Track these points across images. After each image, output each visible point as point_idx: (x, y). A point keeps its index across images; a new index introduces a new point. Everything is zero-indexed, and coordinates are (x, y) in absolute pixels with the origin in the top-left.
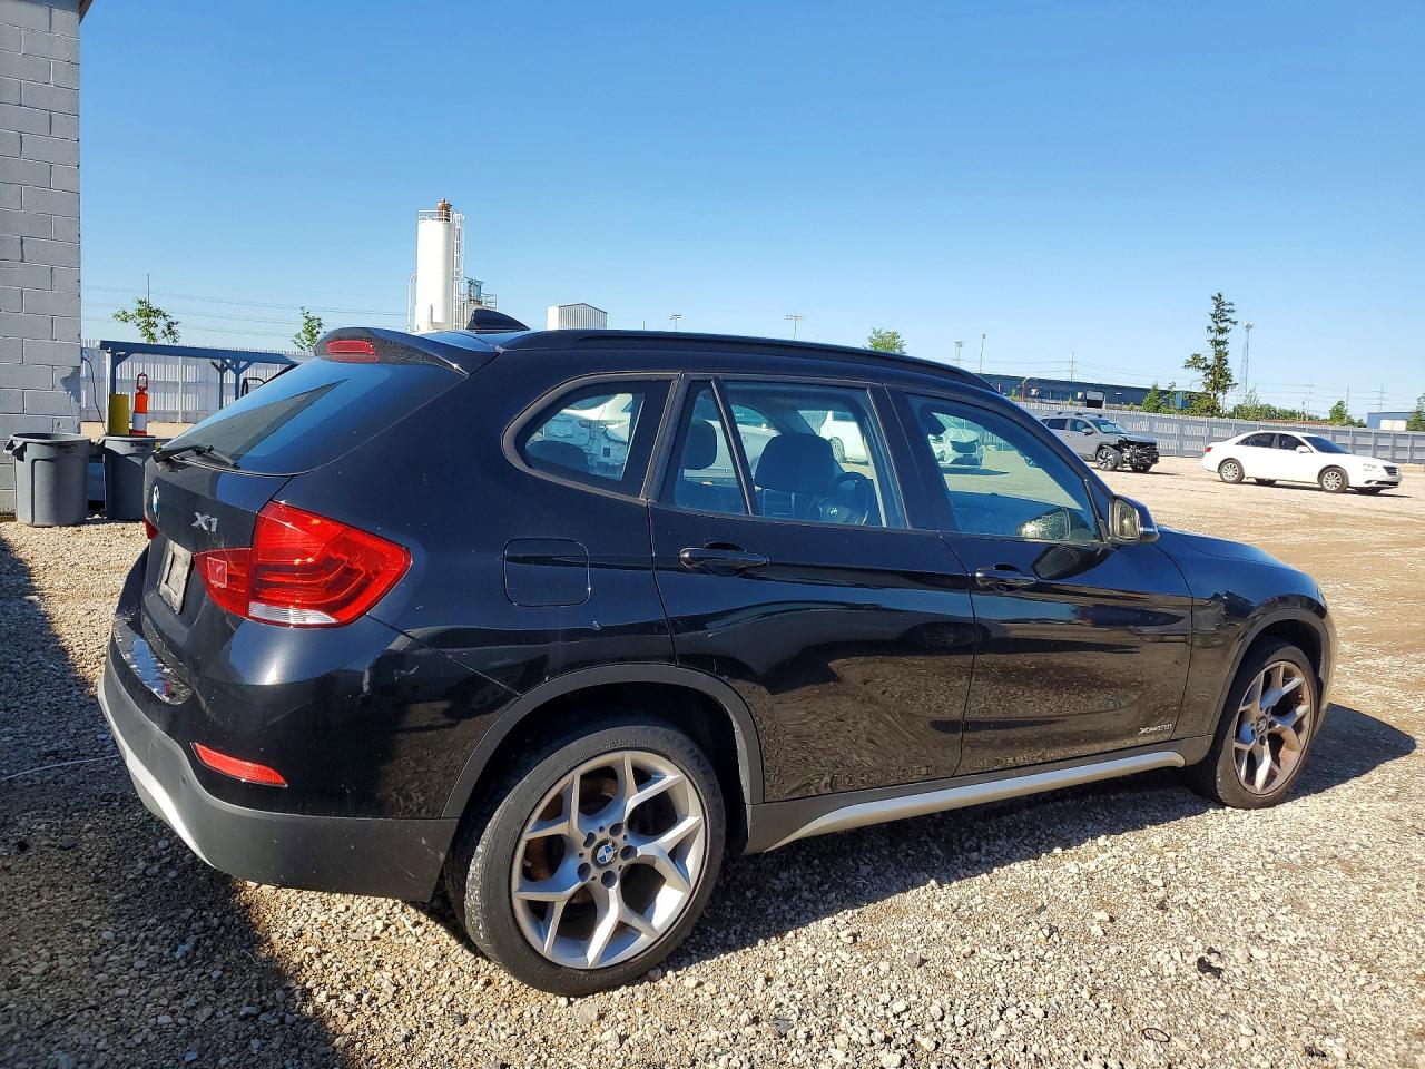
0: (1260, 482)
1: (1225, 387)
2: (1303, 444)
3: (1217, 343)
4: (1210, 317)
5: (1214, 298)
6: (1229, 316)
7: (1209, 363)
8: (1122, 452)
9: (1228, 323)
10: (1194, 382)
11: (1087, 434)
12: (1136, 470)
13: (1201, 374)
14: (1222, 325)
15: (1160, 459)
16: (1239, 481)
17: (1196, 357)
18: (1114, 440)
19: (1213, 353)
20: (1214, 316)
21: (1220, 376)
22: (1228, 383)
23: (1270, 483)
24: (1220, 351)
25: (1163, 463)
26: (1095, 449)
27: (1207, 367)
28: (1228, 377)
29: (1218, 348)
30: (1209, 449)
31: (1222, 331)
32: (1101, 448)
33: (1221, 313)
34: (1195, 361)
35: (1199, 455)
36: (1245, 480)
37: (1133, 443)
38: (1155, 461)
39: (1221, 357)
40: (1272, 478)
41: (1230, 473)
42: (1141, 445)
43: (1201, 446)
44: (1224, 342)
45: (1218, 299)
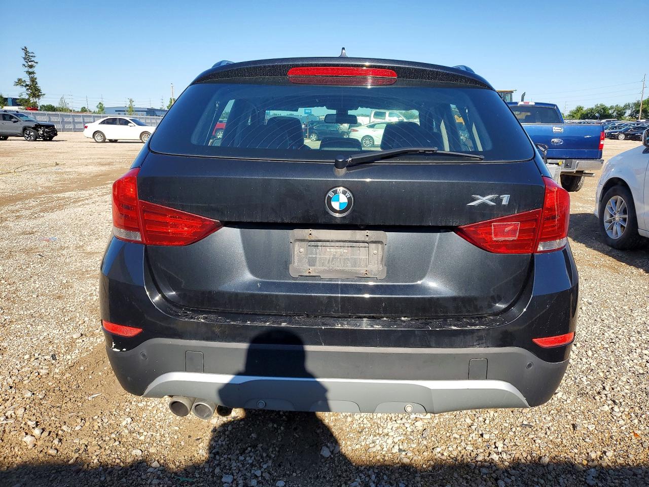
0: (111, 141)
1: (39, 96)
2: (131, 123)
3: (30, 73)
4: (23, 59)
5: (23, 49)
6: (32, 59)
7: (28, 83)
8: (38, 131)
9: (33, 63)
10: (21, 93)
11: (15, 122)
12: (45, 140)
13: (24, 89)
14: (30, 64)
15: (58, 133)
16: (104, 141)
17: (19, 80)
18: (33, 125)
19: (29, 78)
20: (25, 59)
21: (35, 91)
22: (40, 94)
23: (116, 141)
24: (32, 78)
25: (60, 135)
26: (21, 129)
27: (27, 85)
28: (39, 90)
29: (31, 76)
30: (86, 127)
31: (31, 67)
32: (25, 129)
33: (28, 57)
34: (20, 82)
35: (81, 130)
36: (106, 141)
37: (43, 126)
38: (56, 135)
39: (33, 80)
40: (116, 138)
41: (99, 138)
42: (47, 126)
43: (82, 126)
44: (33, 73)
45: (25, 49)
